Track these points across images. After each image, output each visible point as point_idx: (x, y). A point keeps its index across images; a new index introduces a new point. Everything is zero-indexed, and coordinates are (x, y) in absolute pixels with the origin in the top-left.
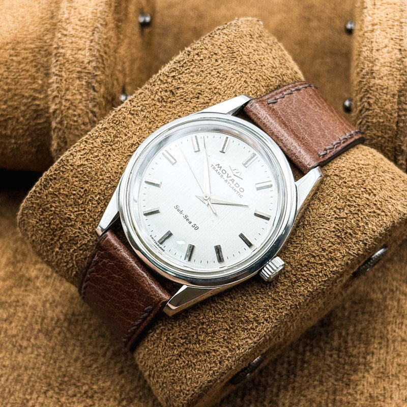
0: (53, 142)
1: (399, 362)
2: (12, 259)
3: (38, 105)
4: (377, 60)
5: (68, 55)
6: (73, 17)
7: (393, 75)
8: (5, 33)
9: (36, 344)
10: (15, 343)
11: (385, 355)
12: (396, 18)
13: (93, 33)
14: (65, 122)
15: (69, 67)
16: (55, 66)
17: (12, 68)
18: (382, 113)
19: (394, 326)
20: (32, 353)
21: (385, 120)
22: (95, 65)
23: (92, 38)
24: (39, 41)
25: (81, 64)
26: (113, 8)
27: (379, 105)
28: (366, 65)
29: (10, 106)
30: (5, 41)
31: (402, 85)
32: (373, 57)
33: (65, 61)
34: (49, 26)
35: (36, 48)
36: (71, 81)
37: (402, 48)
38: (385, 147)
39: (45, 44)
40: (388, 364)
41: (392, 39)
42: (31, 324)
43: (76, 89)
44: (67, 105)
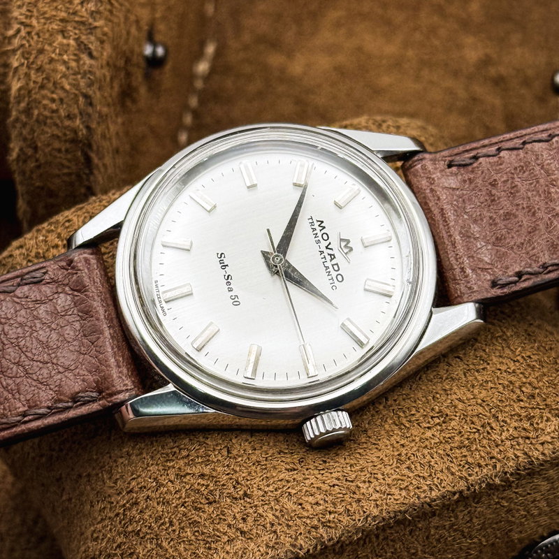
0: (12, 145)
14: (36, 112)
15: (46, 9)
16: (19, 7)
22: (93, 9)
36: (47, 35)
43: (57, 51)
44: (40, 80)
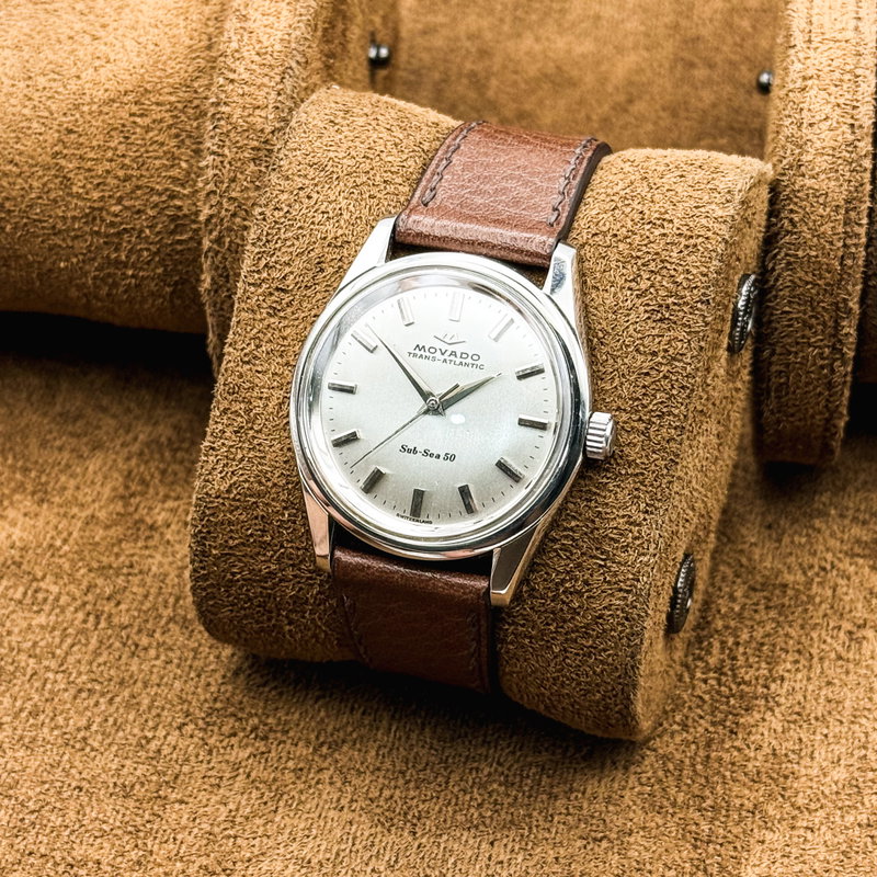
0: (203, 277)
1: (831, 696)
2: (121, 490)
3: (180, 208)
4: (809, 143)
5: (235, 116)
6: (246, 48)
7: (837, 171)
8: (122, 72)
9: (164, 642)
10: (124, 640)
11: (805, 682)
12: (848, 68)
13: (283, 78)
14: (228, 240)
15: (238, 138)
16: (212, 137)
17: (134, 137)
18: (815, 239)
19: (824, 633)
20: (157, 658)
21: (820, 252)
23: (280, 87)
24: (184, 89)
25: (259, 134)
26: (319, 33)
27: (811, 224)
28: (789, 152)
29: (126, 208)
30: (122, 89)
31: (852, 189)
32: (802, 137)
33: (230, 127)
34: (203, 63)
35: (179, 102)
36: (239, 164)
37: (857, 123)
38: (818, 303)
39: (195, 95)
40: (809, 698)
41: (838, 105)
42: (154, 608)
43: (249, 179)
44: (232, 208)
